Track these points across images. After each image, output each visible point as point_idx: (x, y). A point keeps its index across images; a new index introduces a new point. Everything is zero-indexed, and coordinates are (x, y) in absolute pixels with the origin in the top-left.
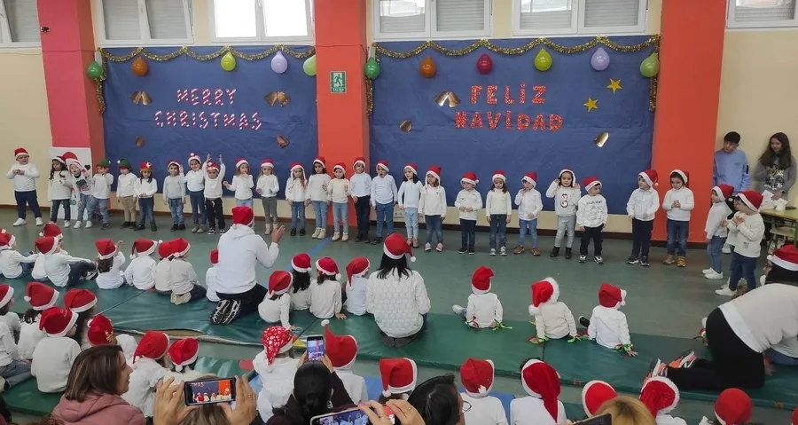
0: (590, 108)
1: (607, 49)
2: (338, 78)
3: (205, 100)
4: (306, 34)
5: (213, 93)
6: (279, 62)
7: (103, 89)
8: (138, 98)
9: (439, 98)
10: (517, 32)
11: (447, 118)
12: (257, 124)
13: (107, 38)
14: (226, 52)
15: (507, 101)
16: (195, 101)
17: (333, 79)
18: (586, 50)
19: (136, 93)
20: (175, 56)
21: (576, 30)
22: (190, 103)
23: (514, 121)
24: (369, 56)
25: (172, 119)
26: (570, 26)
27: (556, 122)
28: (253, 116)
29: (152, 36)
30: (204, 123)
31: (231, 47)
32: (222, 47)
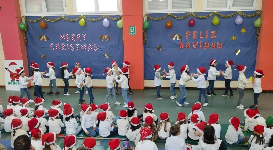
0: (233, 40)
1: (241, 16)
3: (73, 38)
5: (76, 35)
6: (106, 22)
8: (42, 38)
9: (173, 37)
10: (205, 9)
11: (176, 44)
12: (96, 49)
13: (27, 12)
15: (200, 38)
16: (68, 39)
17: (130, 29)
18: (233, 16)
19: (41, 36)
21: (229, 8)
26: (226, 6)
27: (220, 46)
28: (94, 45)
29: (48, 11)
30: (72, 49)
31: (84, 16)
32: (80, 16)
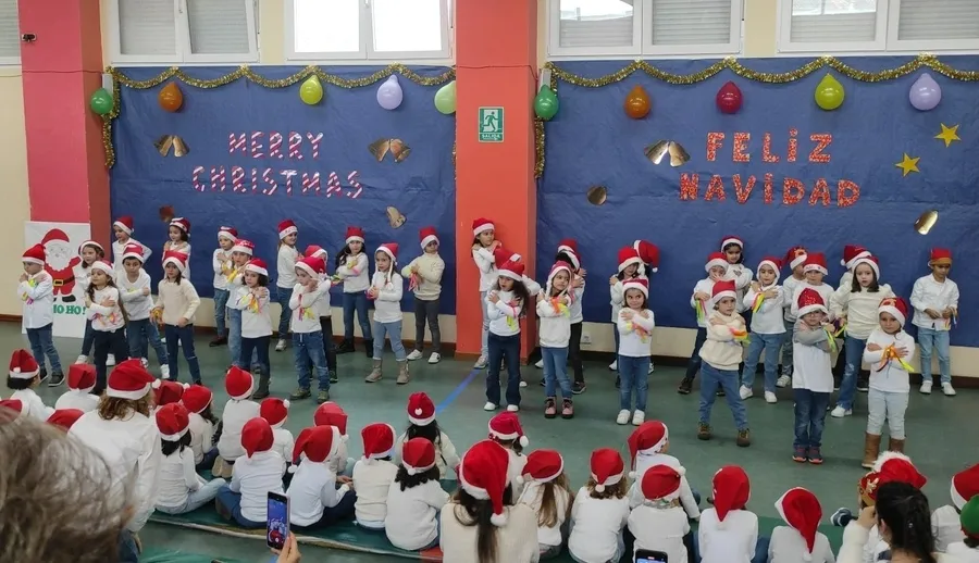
0: (906, 171)
1: (935, 74)
2: (491, 118)
3: (274, 149)
4: (439, 48)
5: (286, 138)
6: (389, 91)
7: (113, 132)
8: (167, 145)
9: (653, 151)
10: (783, 47)
11: (666, 183)
12: (354, 190)
13: (123, 51)
14: (309, 76)
15: (766, 158)
16: (256, 152)
17: (482, 119)
18: (900, 76)
20: (229, 80)
21: (885, 43)
22: (249, 154)
23: (777, 189)
24: (541, 84)
25: (219, 179)
26: (873, 37)
27: (849, 193)
28: (350, 177)
29: (194, 50)
30: (269, 187)
31: (319, 67)
32: (304, 67)
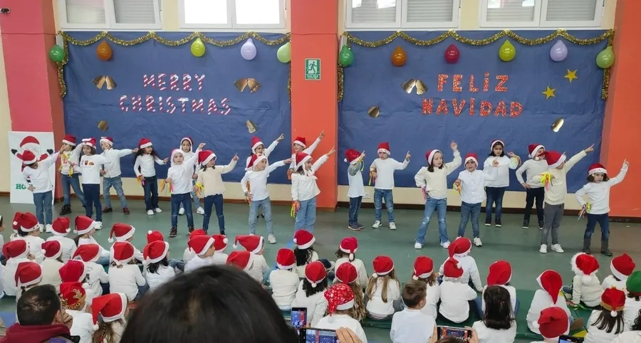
0: (548, 96)
2: (313, 65)
3: (172, 85)
4: (278, 22)
5: (181, 78)
6: (248, 48)
7: (64, 72)
8: (102, 82)
9: (406, 86)
11: (415, 104)
12: (225, 109)
13: (69, 21)
14: (196, 38)
15: (471, 90)
16: (161, 87)
17: (307, 66)
18: (547, 42)
19: (100, 78)
20: (142, 41)
21: (539, 23)
22: (157, 88)
23: (477, 107)
24: (341, 45)
25: (137, 103)
26: (532, 19)
27: (516, 109)
28: (222, 102)
29: (117, 21)
30: (171, 108)
31: (201, 33)
32: (192, 33)
